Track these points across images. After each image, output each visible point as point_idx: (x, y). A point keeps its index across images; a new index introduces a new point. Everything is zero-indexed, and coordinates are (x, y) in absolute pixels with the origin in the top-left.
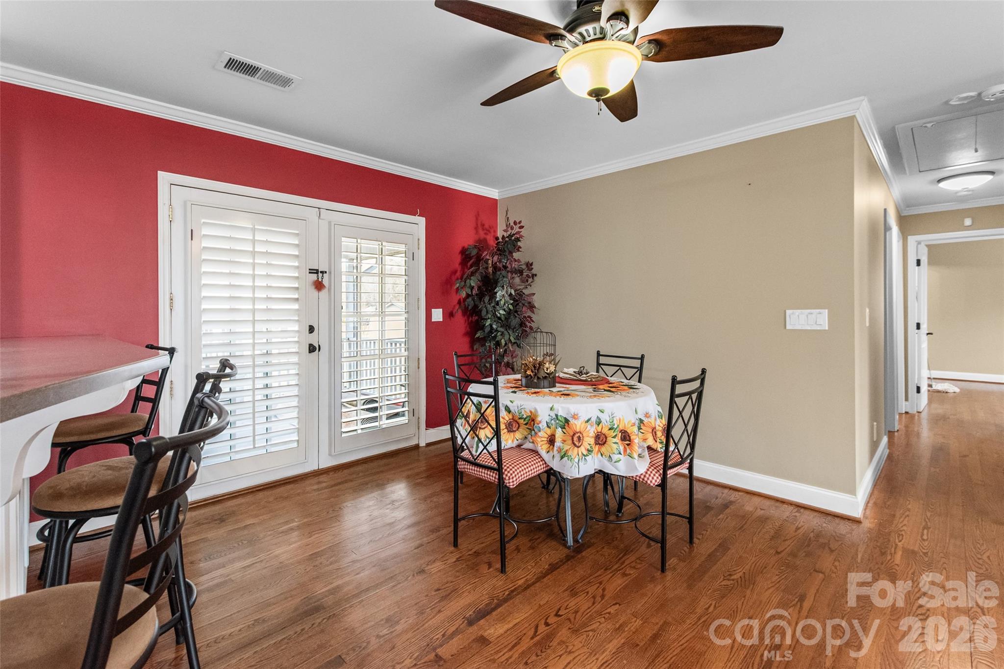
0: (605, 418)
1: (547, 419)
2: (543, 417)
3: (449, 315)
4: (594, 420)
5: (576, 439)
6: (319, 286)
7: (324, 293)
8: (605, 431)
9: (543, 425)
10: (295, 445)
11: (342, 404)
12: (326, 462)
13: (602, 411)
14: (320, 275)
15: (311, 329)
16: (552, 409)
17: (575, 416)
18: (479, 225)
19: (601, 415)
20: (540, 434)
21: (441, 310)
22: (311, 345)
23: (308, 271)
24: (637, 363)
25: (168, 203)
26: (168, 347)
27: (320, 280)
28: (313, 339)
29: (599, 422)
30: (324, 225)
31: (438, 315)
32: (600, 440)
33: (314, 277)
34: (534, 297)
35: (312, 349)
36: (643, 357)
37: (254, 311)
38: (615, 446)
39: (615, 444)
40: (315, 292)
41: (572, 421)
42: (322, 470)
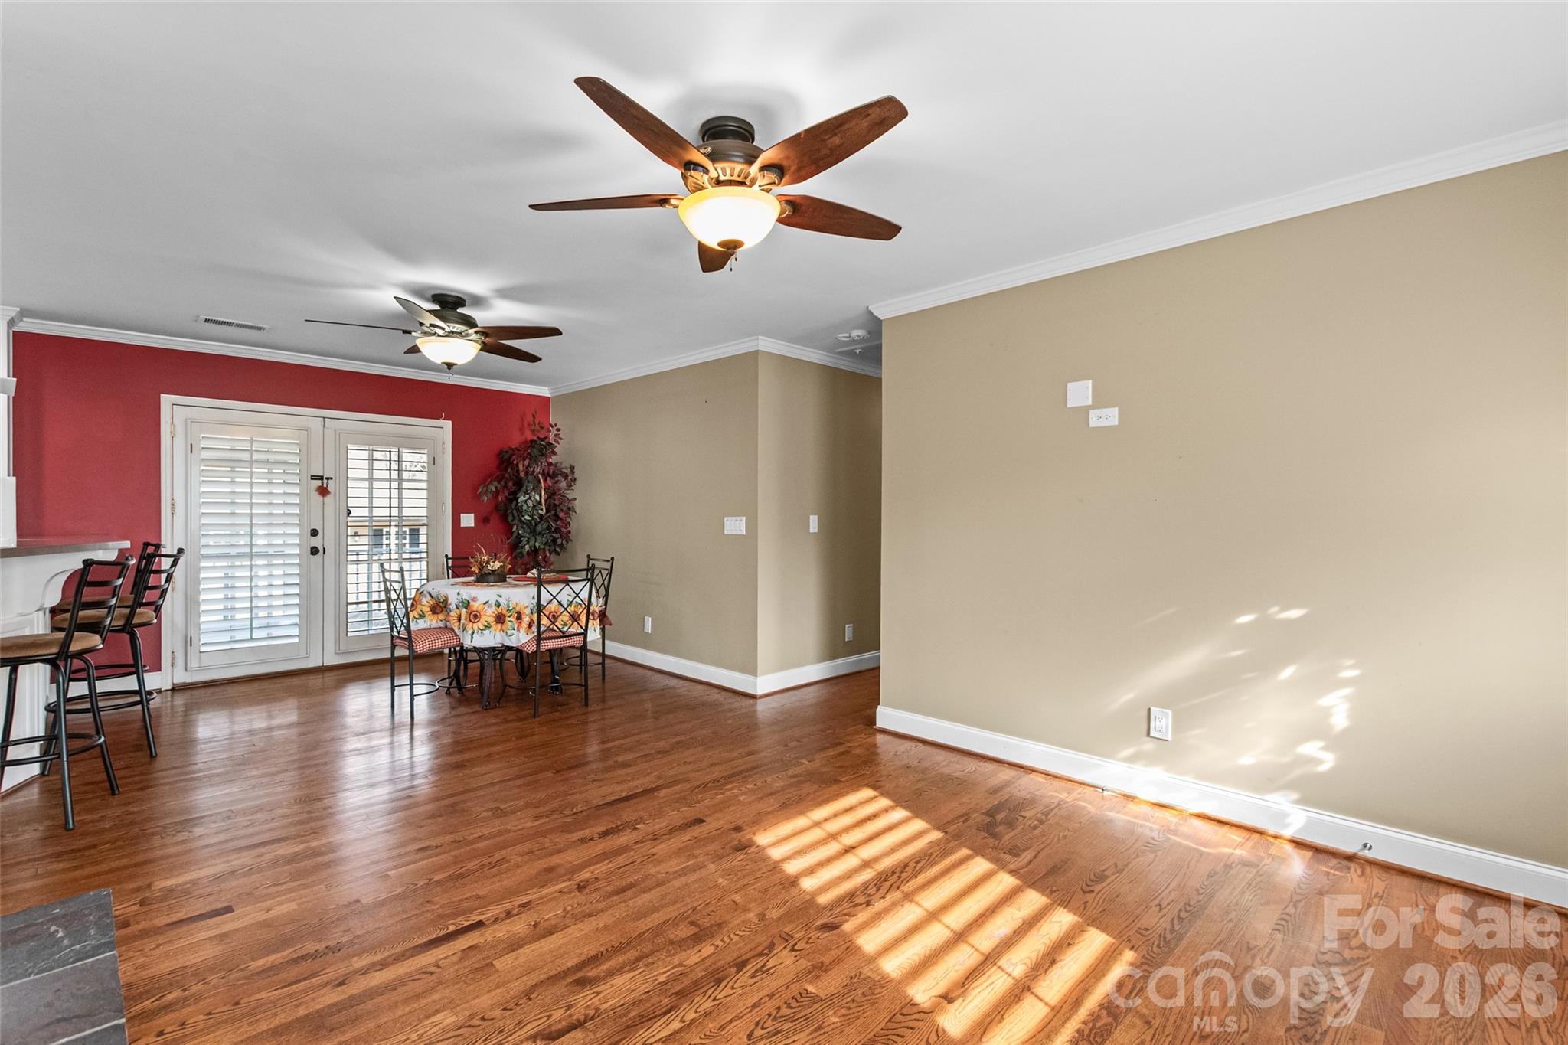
0: (503, 601)
1: (456, 602)
2: (453, 601)
3: (482, 520)
4: (493, 602)
5: (475, 616)
6: (323, 491)
7: (328, 499)
8: (504, 612)
9: (453, 607)
10: (296, 640)
11: (348, 603)
12: (332, 660)
13: (500, 596)
14: (325, 481)
15: (314, 533)
16: (458, 594)
17: (474, 599)
18: (526, 424)
19: (499, 599)
20: (452, 614)
21: (473, 515)
22: (312, 548)
23: (309, 478)
24: (608, 565)
25: (170, 421)
26: (155, 543)
27: (325, 486)
28: (316, 542)
29: (498, 605)
30: (329, 432)
31: (468, 520)
32: (500, 619)
33: (319, 483)
34: (576, 502)
35: (314, 551)
36: (612, 559)
37: (251, 515)
38: (510, 624)
39: (511, 621)
40: (320, 498)
41: (472, 603)
42: (327, 666)
